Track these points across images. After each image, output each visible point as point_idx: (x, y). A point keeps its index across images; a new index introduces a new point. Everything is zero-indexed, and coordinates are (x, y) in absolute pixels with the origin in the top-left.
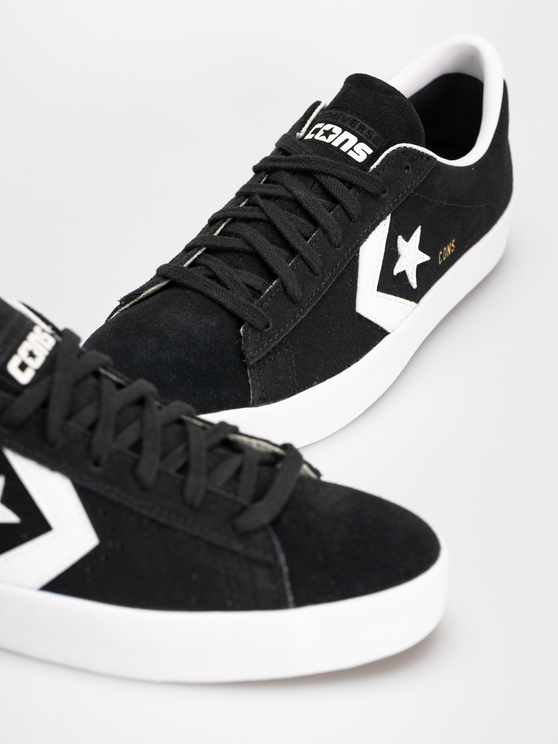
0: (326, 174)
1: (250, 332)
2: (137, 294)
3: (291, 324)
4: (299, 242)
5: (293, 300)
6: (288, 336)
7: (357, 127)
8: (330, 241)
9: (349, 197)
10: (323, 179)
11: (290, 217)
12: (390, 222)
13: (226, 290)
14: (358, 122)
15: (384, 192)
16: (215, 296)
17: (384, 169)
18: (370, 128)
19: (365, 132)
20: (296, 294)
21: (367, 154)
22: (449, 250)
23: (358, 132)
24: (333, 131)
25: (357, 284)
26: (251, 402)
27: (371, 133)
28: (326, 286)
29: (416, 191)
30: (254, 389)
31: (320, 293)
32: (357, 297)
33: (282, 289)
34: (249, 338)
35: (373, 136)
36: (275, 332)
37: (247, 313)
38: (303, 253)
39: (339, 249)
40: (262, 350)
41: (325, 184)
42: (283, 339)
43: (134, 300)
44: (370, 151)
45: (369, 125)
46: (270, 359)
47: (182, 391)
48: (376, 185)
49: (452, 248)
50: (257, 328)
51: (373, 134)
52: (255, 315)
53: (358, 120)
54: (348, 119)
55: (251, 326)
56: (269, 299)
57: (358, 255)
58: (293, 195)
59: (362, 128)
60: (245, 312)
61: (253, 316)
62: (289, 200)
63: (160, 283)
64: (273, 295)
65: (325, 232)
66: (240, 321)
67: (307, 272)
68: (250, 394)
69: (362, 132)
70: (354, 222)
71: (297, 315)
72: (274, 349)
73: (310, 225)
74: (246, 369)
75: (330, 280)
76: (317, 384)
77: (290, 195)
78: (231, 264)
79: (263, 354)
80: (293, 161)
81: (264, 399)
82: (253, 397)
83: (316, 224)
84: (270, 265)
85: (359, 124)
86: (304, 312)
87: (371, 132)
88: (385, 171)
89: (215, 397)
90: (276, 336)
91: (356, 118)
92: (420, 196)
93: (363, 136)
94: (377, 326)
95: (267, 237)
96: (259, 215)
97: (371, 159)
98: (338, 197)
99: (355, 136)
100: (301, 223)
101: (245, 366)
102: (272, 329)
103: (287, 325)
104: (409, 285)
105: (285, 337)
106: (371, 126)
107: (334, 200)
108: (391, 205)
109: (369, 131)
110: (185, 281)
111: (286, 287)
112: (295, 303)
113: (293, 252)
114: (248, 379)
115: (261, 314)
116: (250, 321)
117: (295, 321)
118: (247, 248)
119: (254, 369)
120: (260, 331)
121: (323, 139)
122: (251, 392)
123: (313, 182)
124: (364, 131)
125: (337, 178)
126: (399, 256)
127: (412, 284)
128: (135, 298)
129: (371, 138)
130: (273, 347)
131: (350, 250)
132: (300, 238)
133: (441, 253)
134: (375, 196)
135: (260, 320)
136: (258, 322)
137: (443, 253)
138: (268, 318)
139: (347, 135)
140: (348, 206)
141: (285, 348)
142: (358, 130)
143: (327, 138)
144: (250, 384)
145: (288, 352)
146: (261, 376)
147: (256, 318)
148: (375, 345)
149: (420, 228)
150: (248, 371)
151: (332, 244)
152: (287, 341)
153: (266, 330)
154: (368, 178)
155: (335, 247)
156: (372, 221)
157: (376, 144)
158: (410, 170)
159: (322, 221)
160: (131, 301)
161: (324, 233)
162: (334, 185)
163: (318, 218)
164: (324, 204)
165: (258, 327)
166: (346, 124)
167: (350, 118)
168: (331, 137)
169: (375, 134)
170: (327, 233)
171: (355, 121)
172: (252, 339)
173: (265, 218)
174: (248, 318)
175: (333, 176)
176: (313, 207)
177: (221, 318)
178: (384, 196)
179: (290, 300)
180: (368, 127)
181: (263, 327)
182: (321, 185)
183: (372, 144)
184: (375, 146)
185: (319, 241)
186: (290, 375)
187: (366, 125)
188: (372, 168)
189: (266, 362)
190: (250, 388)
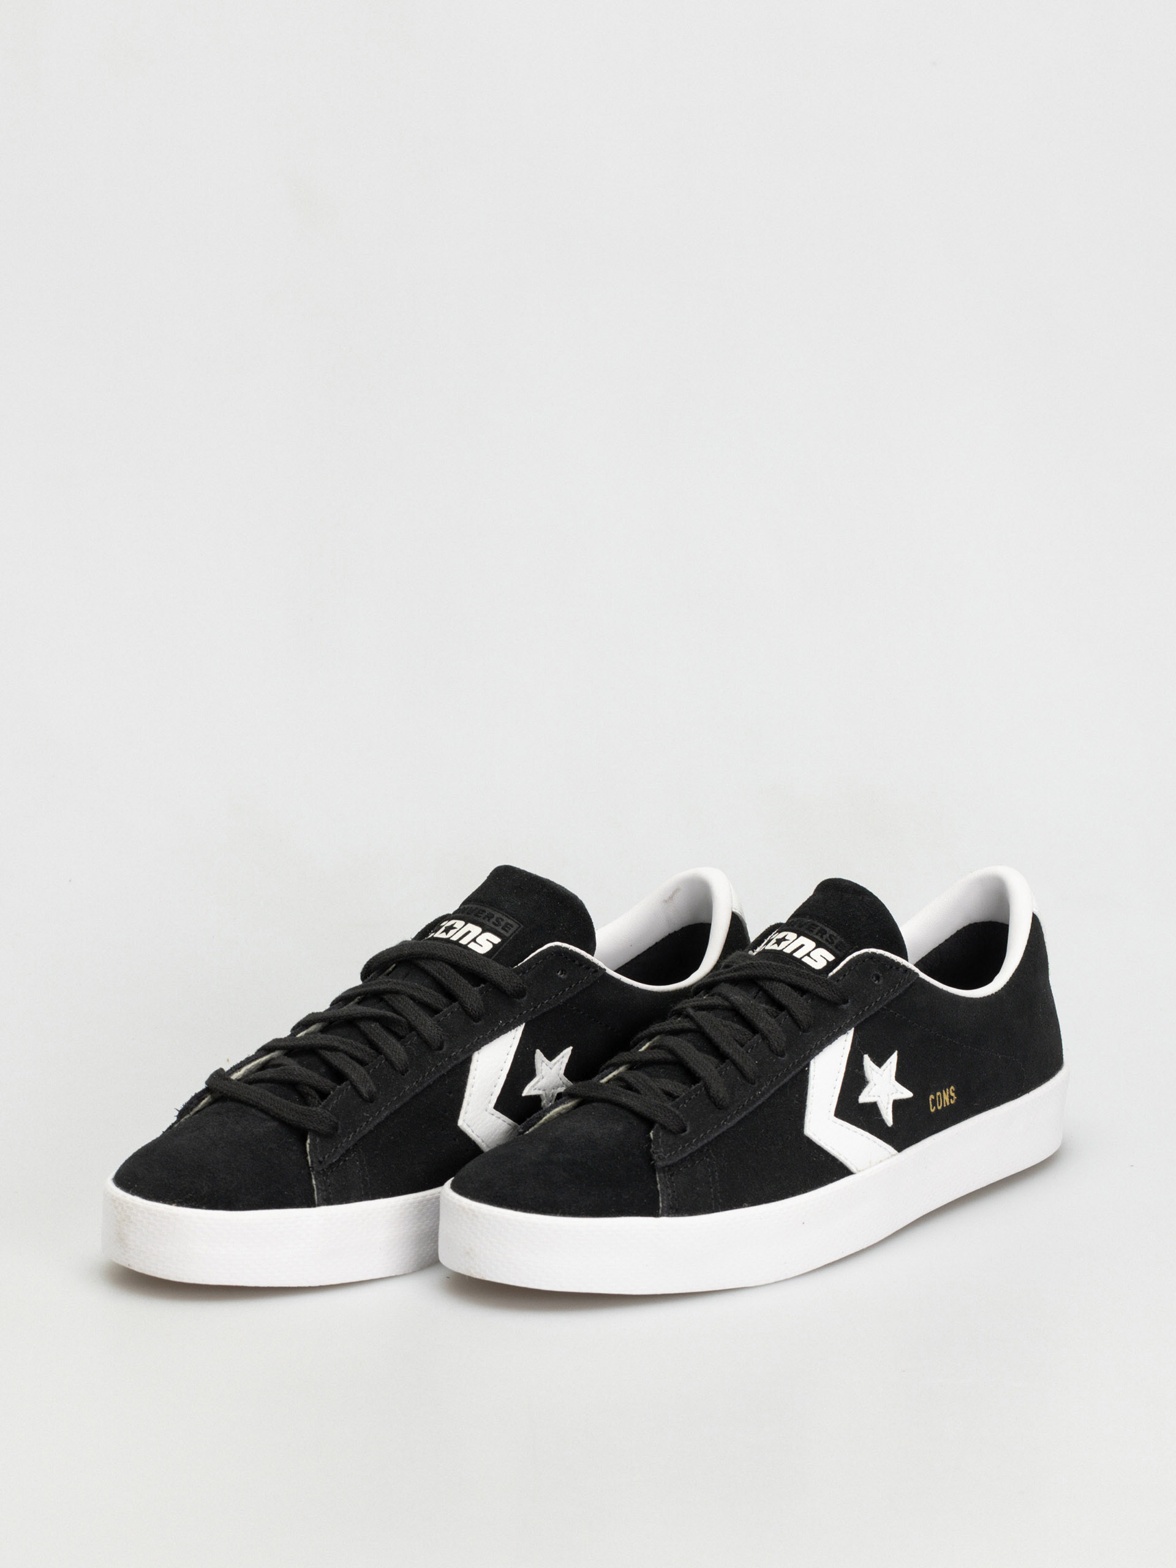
0: (771, 979)
1: (661, 1134)
2: (537, 1118)
3: (713, 1130)
4: (731, 1046)
5: (717, 1104)
6: (709, 1143)
7: (816, 931)
8: (770, 1046)
9: (797, 1002)
10: (767, 985)
11: (724, 1023)
12: (853, 1037)
13: (636, 1094)
14: (817, 926)
15: (846, 1002)
16: (623, 1101)
17: (845, 975)
18: (832, 932)
19: (826, 936)
20: (721, 1096)
21: (827, 960)
22: (946, 1098)
23: (817, 937)
24: (786, 938)
25: (806, 1102)
26: (660, 1211)
27: (833, 938)
28: (762, 1095)
29: (888, 1005)
30: (663, 1195)
31: (754, 1102)
32: (806, 1117)
33: (705, 1093)
34: (660, 1140)
35: (836, 942)
36: (694, 1137)
37: (659, 1113)
38: (734, 1057)
39: (782, 1059)
40: (674, 1154)
41: (769, 990)
42: (703, 1147)
43: (533, 1126)
44: (831, 958)
45: (831, 929)
46: (687, 1167)
47: (574, 1189)
48: (833, 991)
49: (951, 1097)
50: (670, 1131)
51: (836, 938)
52: (668, 1115)
53: (818, 924)
54: (805, 924)
55: (663, 1127)
56: (687, 1101)
57: (808, 1070)
58: (730, 1003)
59: (822, 932)
60: (656, 1113)
61: (665, 1116)
62: (725, 1008)
63: (564, 1104)
64: (692, 1097)
65: (765, 1038)
66: (649, 1123)
67: (738, 1078)
68: (659, 1202)
69: (822, 937)
70: (804, 1031)
71: (723, 1122)
72: (691, 1155)
73: (748, 1032)
74: (655, 1174)
75: (768, 1090)
76: (748, 1206)
77: (726, 1003)
78: (651, 1076)
79: (676, 1159)
80: (735, 970)
81: (677, 1210)
82: (662, 1204)
83: (754, 1029)
84: (692, 1069)
85: (819, 928)
86: (731, 1119)
87: (833, 936)
88: (846, 977)
89: (614, 1199)
90: (694, 1141)
91: (816, 922)
92: (896, 1014)
93: (823, 941)
94: (834, 1160)
95: (695, 1046)
96: (687, 1024)
97: (830, 966)
98: (783, 1002)
99: (813, 941)
100: (737, 1029)
101: (653, 1169)
102: (690, 1133)
103: (709, 1131)
104: (882, 1121)
105: (706, 1145)
106: (833, 930)
107: (780, 1007)
108: (854, 1017)
109: (830, 936)
110: (592, 1094)
111: (709, 1089)
112: (719, 1109)
113: (722, 1056)
114: (657, 1184)
115: (675, 1113)
116: (661, 1121)
117: (719, 1127)
118: (670, 1057)
119: (664, 1173)
120: (673, 1133)
121: (775, 947)
122: (660, 1200)
123: (757, 991)
124: (824, 936)
125: (784, 982)
126: (868, 1082)
127: (886, 1121)
128: (535, 1123)
129: (832, 943)
130: (691, 1154)
131: (797, 1060)
132: (732, 1042)
133: (932, 1097)
134: (833, 1005)
135: (674, 1120)
136: (671, 1123)
137: (935, 1097)
138: (684, 1119)
139: (803, 940)
140: (796, 1011)
141: (707, 1157)
142: (817, 934)
143: (778, 945)
144: (659, 1189)
145: (710, 1163)
146: (673, 1182)
147: (669, 1119)
148: (832, 1181)
149: (896, 1054)
150: (657, 1175)
151: (773, 1051)
152: (708, 1150)
153: (683, 1134)
154: (823, 983)
155: (777, 1055)
156: (828, 1033)
157: (840, 950)
158: (881, 981)
159: (761, 1025)
160: (530, 1127)
161: (763, 1039)
162: (780, 990)
163: (757, 1022)
164: (767, 1010)
165: (671, 1128)
166: (802, 929)
167: (808, 922)
168: (783, 944)
169: (838, 939)
170: (766, 1037)
171: (814, 925)
172: (663, 1142)
173: (694, 1027)
174: (659, 1118)
175: (780, 981)
176: (752, 1012)
177: (630, 1123)
178: (845, 1006)
179: (713, 1104)
180: (830, 931)
181: (678, 1130)
182: (766, 992)
183: (835, 950)
184: (838, 952)
185: (757, 1047)
186: (711, 1188)
187: (827, 929)
188: (831, 974)
189: (681, 1169)
190: (659, 1196)
